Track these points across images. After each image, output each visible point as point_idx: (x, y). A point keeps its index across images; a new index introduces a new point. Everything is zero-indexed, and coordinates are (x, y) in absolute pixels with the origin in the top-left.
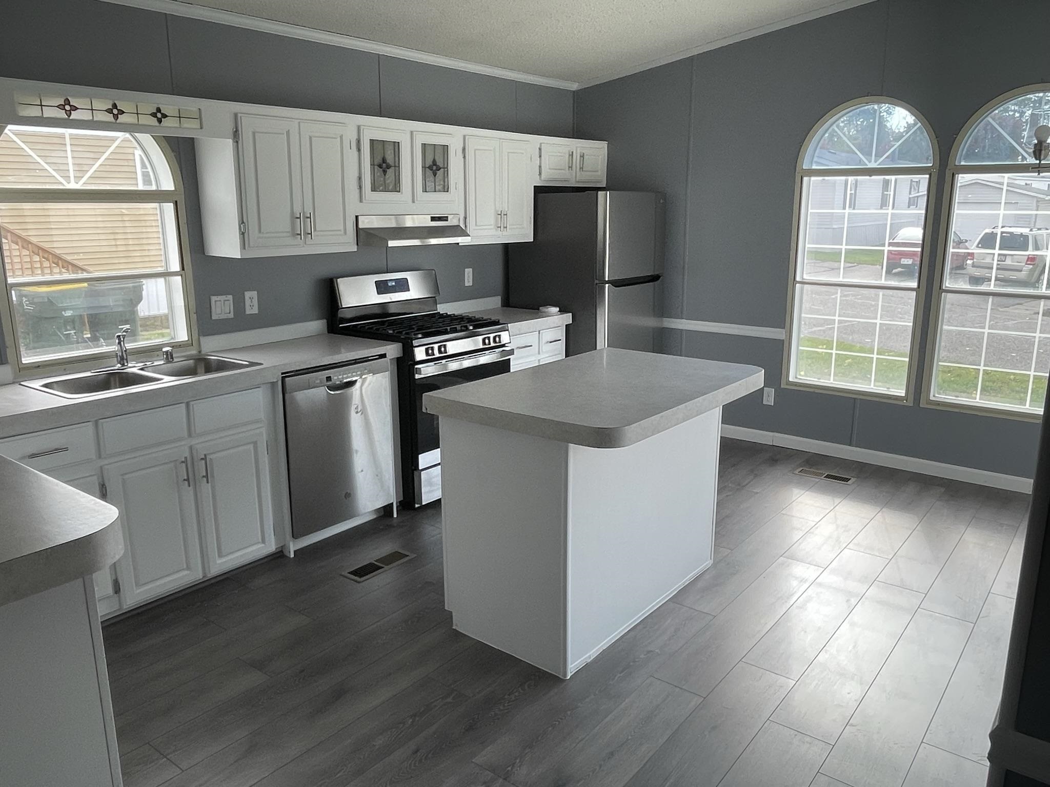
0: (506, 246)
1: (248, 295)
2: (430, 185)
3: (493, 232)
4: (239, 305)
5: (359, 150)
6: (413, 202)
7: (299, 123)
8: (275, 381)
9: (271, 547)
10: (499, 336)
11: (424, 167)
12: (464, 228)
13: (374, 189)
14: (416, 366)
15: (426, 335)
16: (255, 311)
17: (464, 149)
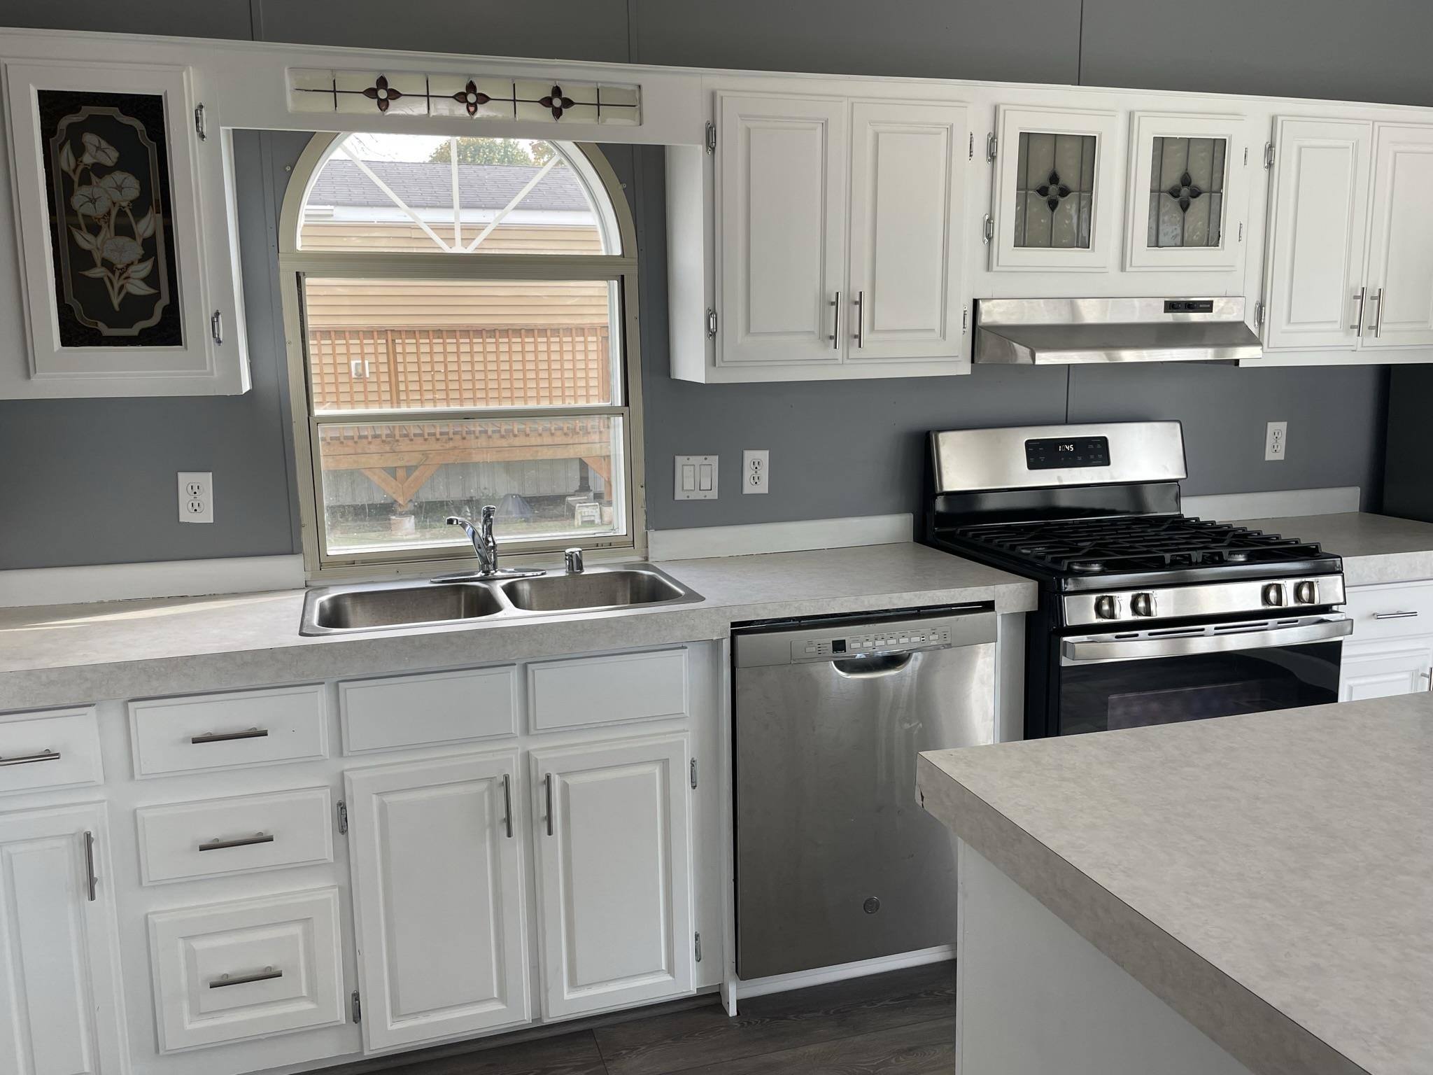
0: (1386, 373)
1: (750, 456)
2: (1170, 229)
3: (1340, 338)
4: (731, 475)
5: (992, 157)
6: (1123, 268)
7: (853, 104)
8: (715, 638)
9: (688, 982)
10: (1311, 586)
11: (1156, 191)
12: (1254, 330)
13: (1022, 240)
14: (1065, 639)
15: (1110, 568)
16: (763, 488)
17: (1270, 148)
